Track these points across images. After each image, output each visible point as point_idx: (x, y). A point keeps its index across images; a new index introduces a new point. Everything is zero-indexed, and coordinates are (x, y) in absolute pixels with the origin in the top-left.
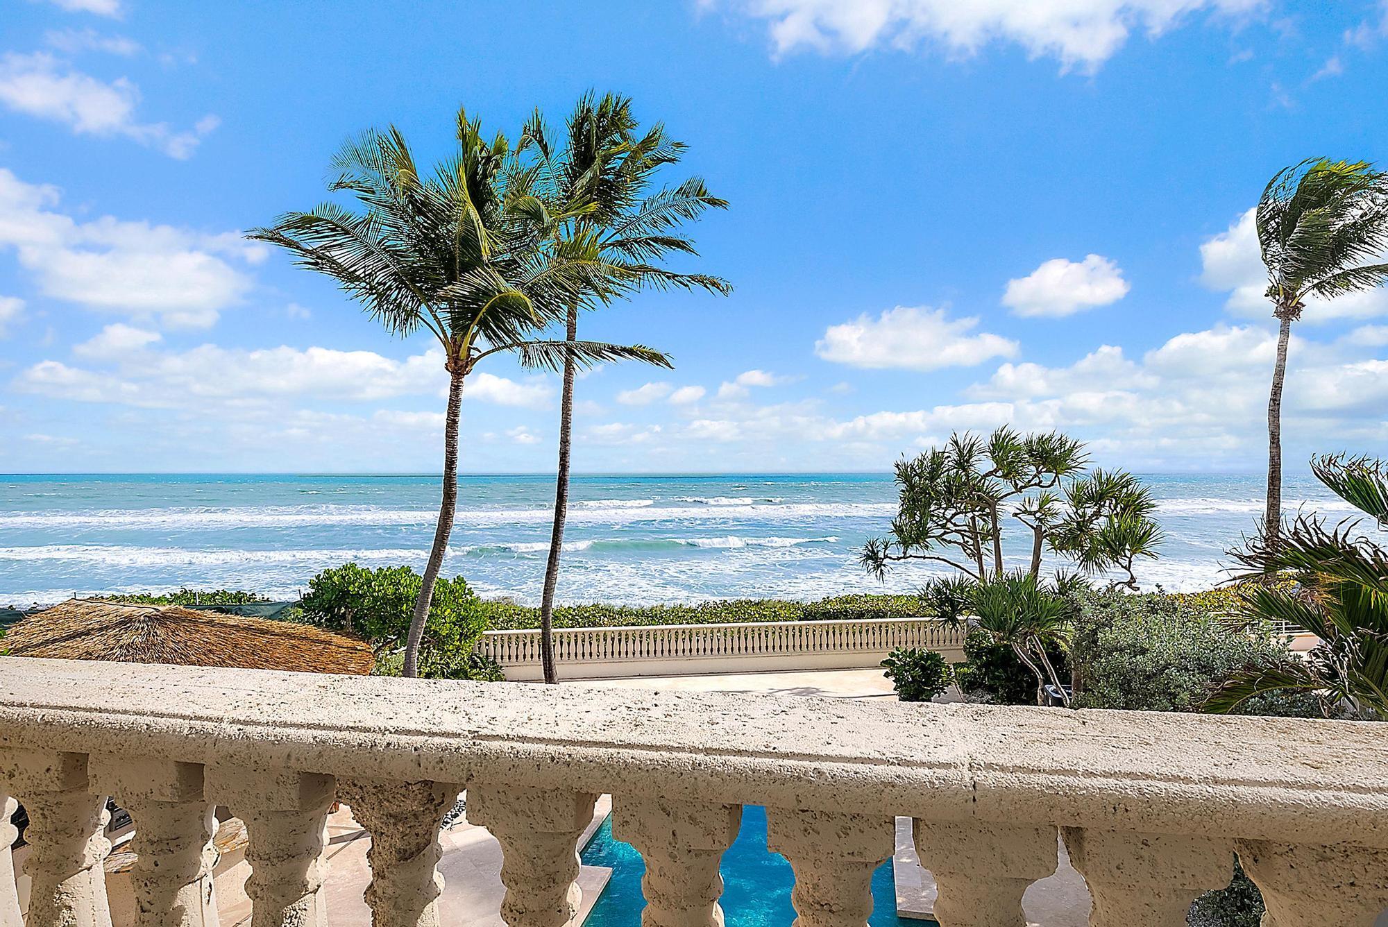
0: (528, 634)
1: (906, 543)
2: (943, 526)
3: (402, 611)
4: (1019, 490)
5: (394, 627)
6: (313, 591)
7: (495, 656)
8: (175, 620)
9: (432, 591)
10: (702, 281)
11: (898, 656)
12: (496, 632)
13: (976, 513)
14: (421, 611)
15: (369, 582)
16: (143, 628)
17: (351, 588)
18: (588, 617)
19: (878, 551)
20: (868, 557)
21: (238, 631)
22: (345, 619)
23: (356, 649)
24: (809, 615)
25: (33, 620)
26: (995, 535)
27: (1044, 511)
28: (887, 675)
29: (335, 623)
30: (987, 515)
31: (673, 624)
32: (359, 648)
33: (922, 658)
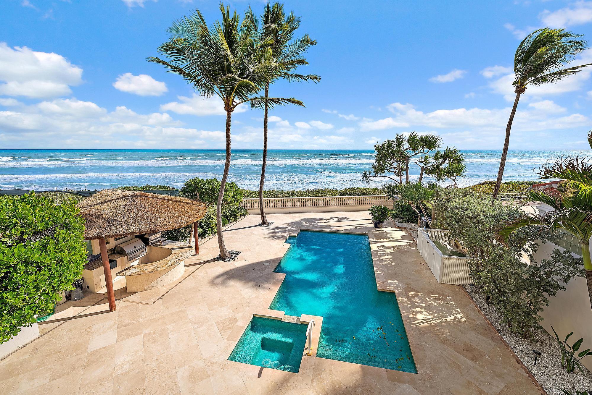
0: (255, 200)
1: (377, 172)
2: (389, 167)
3: (215, 193)
4: (416, 154)
5: (213, 198)
6: (186, 186)
7: (244, 206)
8: (141, 196)
9: (224, 187)
10: (311, 78)
11: (374, 208)
12: (244, 199)
13: (401, 162)
14: (221, 194)
15: (204, 183)
16: (130, 199)
17: (198, 186)
18: (273, 194)
19: (367, 175)
20: (364, 176)
21: (162, 200)
22: (197, 195)
23: (201, 206)
24: (342, 194)
25: (94, 196)
26: (407, 169)
27: (426, 161)
28: (370, 214)
29: (194, 198)
30: (405, 163)
31: (299, 197)
32: (202, 205)
33: (381, 209)
